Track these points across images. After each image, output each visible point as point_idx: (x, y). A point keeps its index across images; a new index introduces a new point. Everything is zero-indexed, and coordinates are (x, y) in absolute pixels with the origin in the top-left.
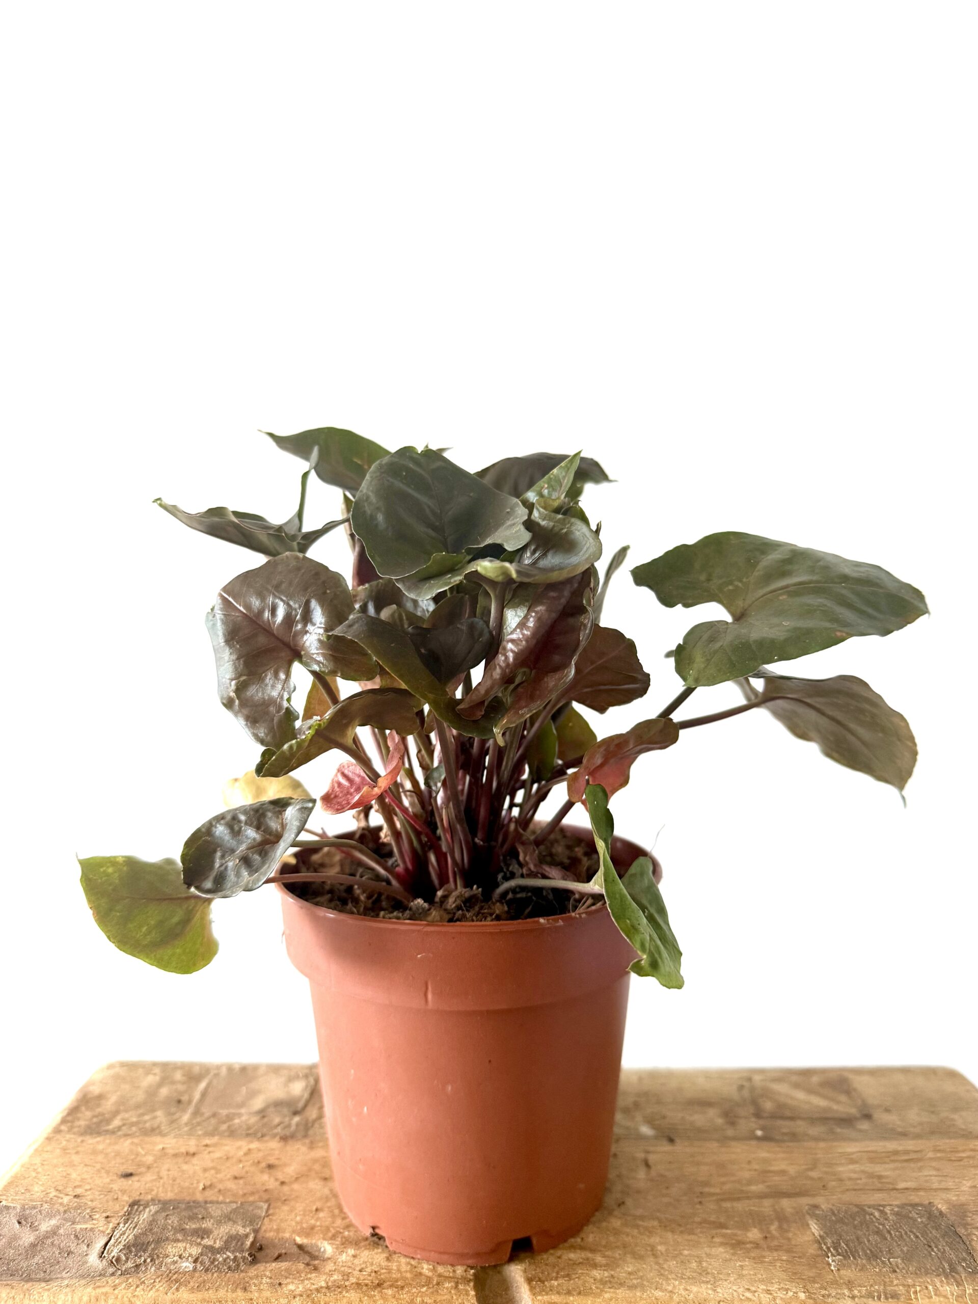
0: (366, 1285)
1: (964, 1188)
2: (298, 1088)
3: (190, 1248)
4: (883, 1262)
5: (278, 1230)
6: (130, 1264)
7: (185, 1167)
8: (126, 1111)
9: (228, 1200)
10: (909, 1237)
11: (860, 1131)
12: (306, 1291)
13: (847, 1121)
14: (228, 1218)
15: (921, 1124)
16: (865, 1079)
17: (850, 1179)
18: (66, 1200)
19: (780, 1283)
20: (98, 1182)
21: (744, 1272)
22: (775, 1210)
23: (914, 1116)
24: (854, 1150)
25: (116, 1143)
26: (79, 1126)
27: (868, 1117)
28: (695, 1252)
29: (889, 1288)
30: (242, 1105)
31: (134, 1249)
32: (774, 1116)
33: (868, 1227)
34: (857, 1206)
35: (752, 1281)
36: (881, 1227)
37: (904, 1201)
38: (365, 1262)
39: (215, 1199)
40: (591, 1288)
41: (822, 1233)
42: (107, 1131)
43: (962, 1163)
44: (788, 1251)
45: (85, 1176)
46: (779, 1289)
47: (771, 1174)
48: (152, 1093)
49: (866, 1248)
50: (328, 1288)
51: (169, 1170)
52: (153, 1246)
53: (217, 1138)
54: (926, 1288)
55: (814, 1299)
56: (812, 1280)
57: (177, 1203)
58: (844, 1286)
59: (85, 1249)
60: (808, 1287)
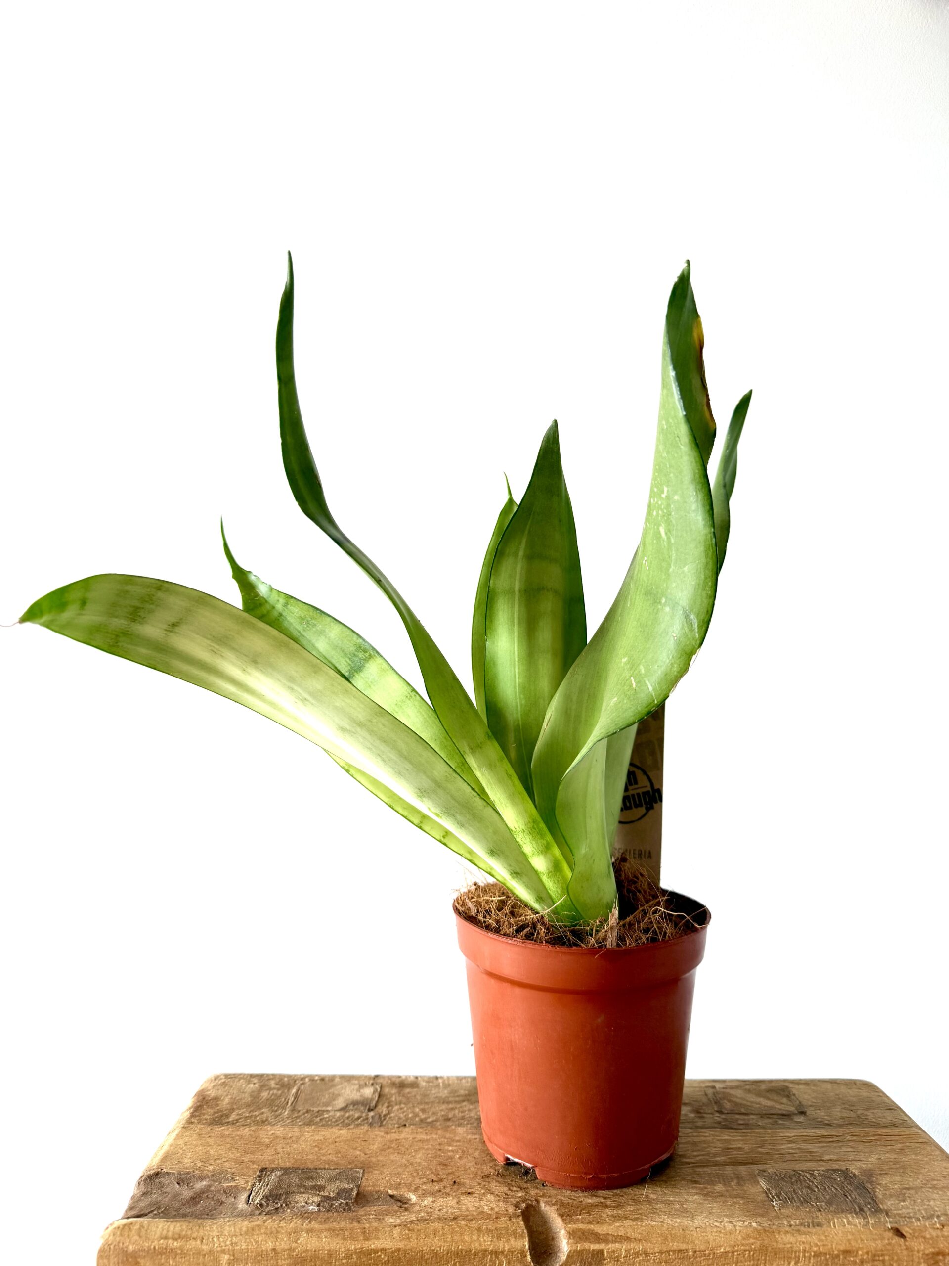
0: (446, 1219)
1: (872, 1160)
2: (368, 1092)
3: (312, 1198)
4: (812, 1205)
5: (374, 1186)
6: (270, 1208)
7: (295, 1146)
8: (240, 1109)
9: (332, 1168)
10: (831, 1190)
11: (797, 1122)
12: (403, 1222)
13: (787, 1116)
14: (335, 1179)
15: (842, 1118)
16: (801, 1087)
17: (789, 1153)
18: (211, 1168)
19: (739, 1217)
21: (713, 1211)
22: (734, 1173)
24: (793, 1135)
25: (238, 1131)
26: (206, 1119)
27: (803, 1113)
28: (678, 1199)
29: (816, 1220)
30: (327, 1104)
31: (270, 1198)
32: (732, 1112)
33: (801, 1184)
34: (794, 1171)
35: (719, 1216)
36: (811, 1183)
37: (829, 1168)
38: (440, 1206)
39: (323, 1167)
40: (606, 1220)
41: (768, 1187)
42: (228, 1122)
43: (871, 1144)
44: (743, 1198)
46: (738, 1221)
47: (732, 1150)
48: (255, 1096)
49: (800, 1197)
50: (418, 1220)
51: (283, 1148)
52: (284, 1196)
53: (313, 1127)
54: (842, 1220)
55: (763, 1227)
56: (762, 1216)
57: (295, 1169)
58: (784, 1219)
59: (233, 1200)
60: (759, 1219)
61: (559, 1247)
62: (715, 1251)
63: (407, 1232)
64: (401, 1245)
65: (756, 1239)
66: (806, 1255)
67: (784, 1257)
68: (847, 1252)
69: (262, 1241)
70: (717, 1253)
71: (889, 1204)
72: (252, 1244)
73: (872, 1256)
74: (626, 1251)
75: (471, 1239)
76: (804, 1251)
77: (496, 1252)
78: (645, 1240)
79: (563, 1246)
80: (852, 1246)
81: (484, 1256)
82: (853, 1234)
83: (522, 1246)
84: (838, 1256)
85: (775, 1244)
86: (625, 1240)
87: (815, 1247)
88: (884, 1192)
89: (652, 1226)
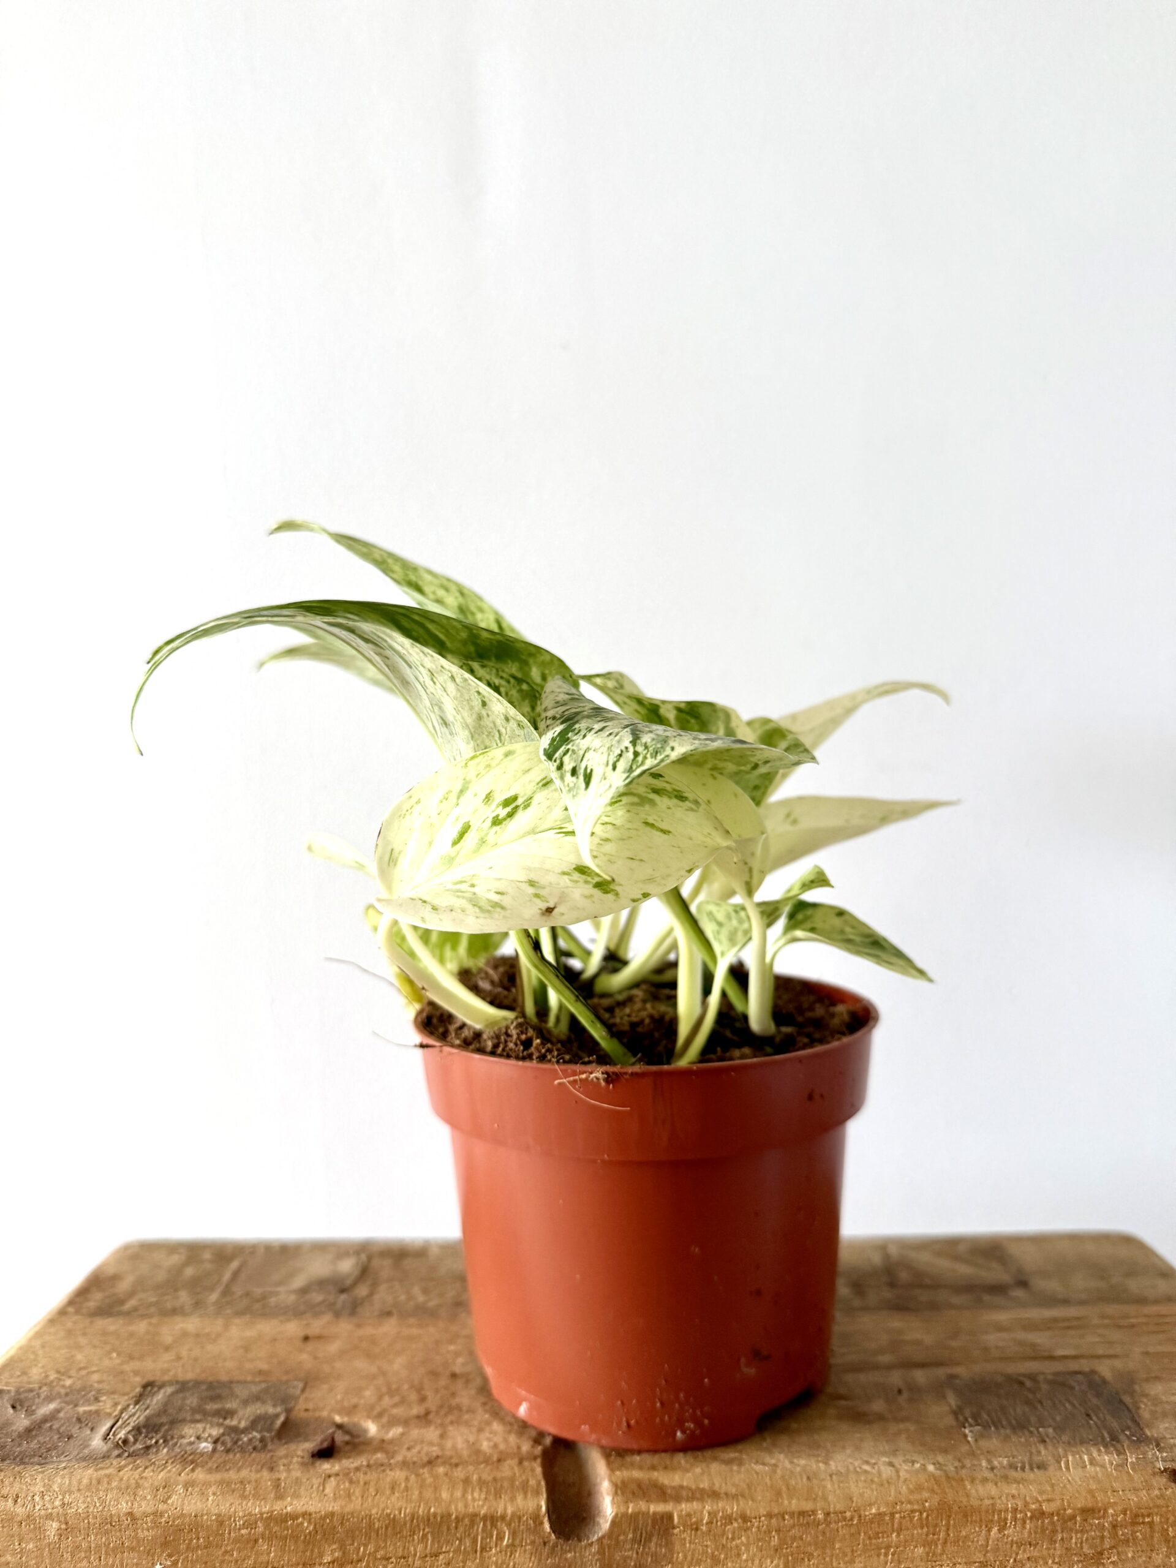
0: (414, 1463)
1: (1134, 1355)
2: (347, 1266)
3: (210, 1428)
4: (1031, 1432)
5: (314, 1409)
6: (139, 1446)
7: (209, 1347)
8: (144, 1292)
9: (257, 1380)
10: (1065, 1406)
11: (1014, 1299)
13: (998, 1289)
14: (257, 1398)
15: (1087, 1290)
16: (1025, 1245)
17: (997, 1347)
18: (68, 1382)
19: (905, 1455)
20: (106, 1362)
21: (863, 1445)
22: (905, 1381)
23: (1079, 1283)
24: (1006, 1318)
25: (130, 1324)
26: (89, 1308)
27: (1023, 1284)
29: (1036, 1459)
30: (280, 1283)
31: (144, 1431)
32: (910, 1285)
33: (1015, 1398)
34: (1004, 1375)
35: (872, 1454)
37: (1061, 1369)
38: (412, 1441)
39: (241, 1378)
40: (679, 1463)
41: (959, 1403)
42: (121, 1312)
43: (1133, 1329)
44: (919, 1423)
45: (92, 1357)
47: (904, 1345)
48: (175, 1273)
49: (1010, 1418)
50: (369, 1466)
51: (190, 1351)
52: (166, 1427)
53: (247, 1318)
54: (1081, 1458)
55: (945, 1471)
56: (945, 1451)
57: (197, 1383)
58: (982, 1457)
59: (88, 1432)
60: (940, 1458)
61: (599, 1507)
62: (862, 1513)
63: (347, 1484)
64: (335, 1507)
65: (933, 1491)
66: (1019, 1516)
67: (981, 1520)
68: (1088, 1512)
69: (110, 1501)
70: (866, 1516)
71: (1162, 1428)
72: (95, 1506)
73: (1131, 1518)
74: (709, 1513)
75: (452, 1495)
76: (1015, 1510)
77: (492, 1517)
78: (743, 1496)
79: (605, 1506)
80: (1097, 1502)
81: (473, 1523)
82: (1099, 1482)
83: (535, 1505)
84: (1073, 1518)
85: (964, 1500)
86: (709, 1496)
87: (1034, 1503)
88: (1153, 1408)
89: (757, 1473)
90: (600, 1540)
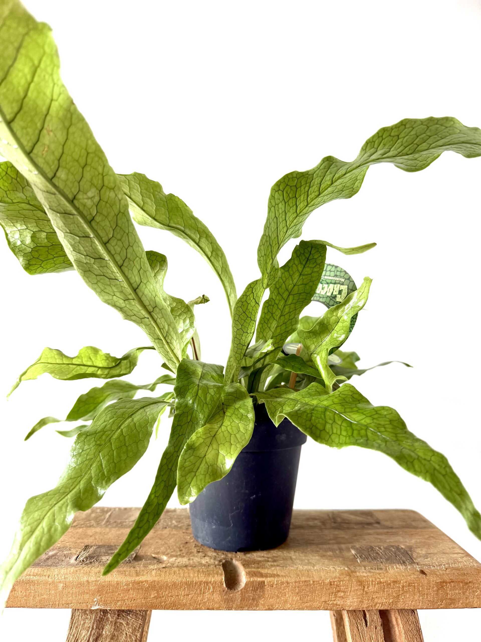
0: (181, 566)
1: (412, 542)
4: (378, 561)
5: (145, 553)
6: (88, 562)
7: (106, 536)
8: (79, 521)
10: (389, 554)
11: (375, 527)
12: (158, 568)
13: (369, 524)
15: (399, 525)
16: (379, 512)
18: (59, 545)
20: (71, 540)
21: (325, 563)
22: (338, 547)
23: (397, 523)
24: (371, 532)
27: (378, 523)
28: (307, 558)
29: (379, 567)
30: (126, 519)
31: (89, 558)
32: (341, 523)
33: (373, 552)
34: (371, 546)
35: (328, 565)
36: (378, 551)
37: (388, 545)
38: (179, 561)
40: (267, 567)
41: (356, 553)
43: (413, 535)
44: (342, 558)
45: (65, 539)
46: (338, 567)
47: (338, 538)
48: (88, 515)
49: (372, 557)
50: (166, 567)
51: (99, 537)
52: (96, 557)
53: (117, 528)
54: (393, 567)
55: (351, 570)
57: (103, 546)
58: (362, 566)
59: (68, 559)
60: (349, 566)
61: (241, 580)
63: (159, 572)
64: (156, 579)
66: (373, 583)
68: (395, 582)
69: (81, 577)
70: (326, 582)
71: (419, 560)
72: (76, 578)
73: (408, 584)
74: (276, 581)
75: (194, 576)
77: (207, 582)
78: (287, 576)
80: (398, 579)
81: (200, 584)
82: (398, 573)
83: (221, 579)
84: (390, 584)
86: (276, 576)
87: (378, 579)
88: (417, 555)
89: (291, 570)
90: (241, 590)
